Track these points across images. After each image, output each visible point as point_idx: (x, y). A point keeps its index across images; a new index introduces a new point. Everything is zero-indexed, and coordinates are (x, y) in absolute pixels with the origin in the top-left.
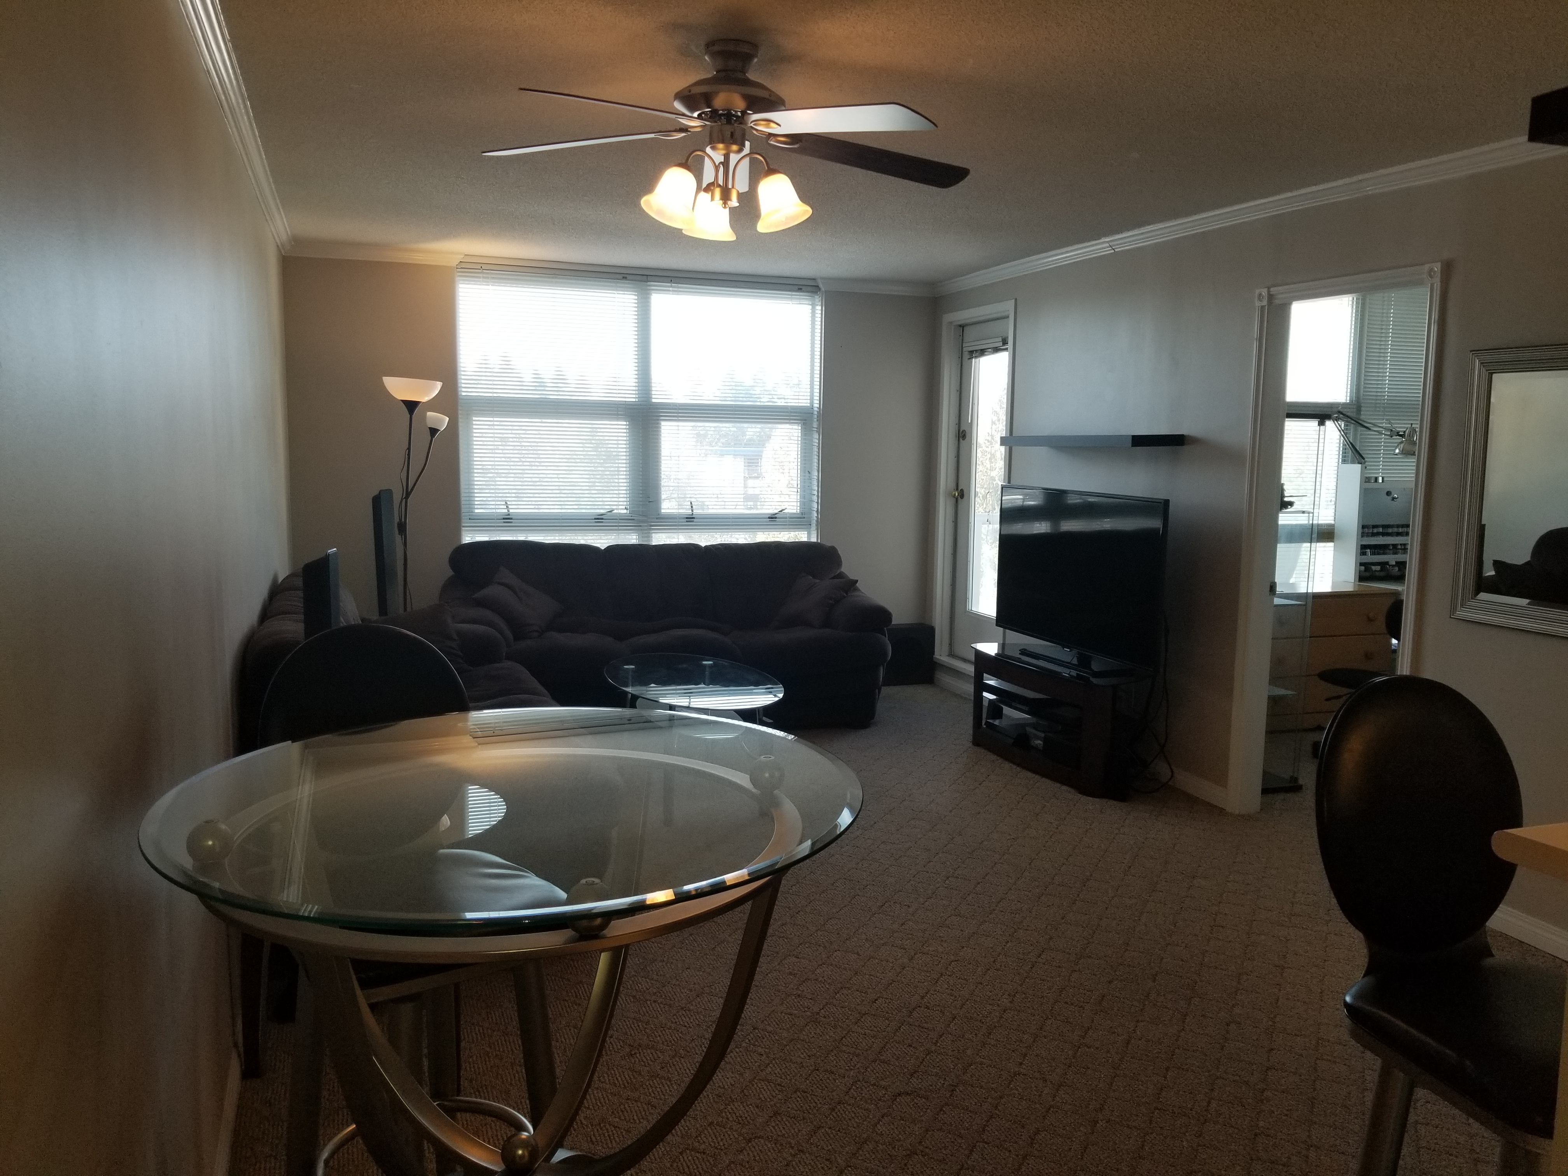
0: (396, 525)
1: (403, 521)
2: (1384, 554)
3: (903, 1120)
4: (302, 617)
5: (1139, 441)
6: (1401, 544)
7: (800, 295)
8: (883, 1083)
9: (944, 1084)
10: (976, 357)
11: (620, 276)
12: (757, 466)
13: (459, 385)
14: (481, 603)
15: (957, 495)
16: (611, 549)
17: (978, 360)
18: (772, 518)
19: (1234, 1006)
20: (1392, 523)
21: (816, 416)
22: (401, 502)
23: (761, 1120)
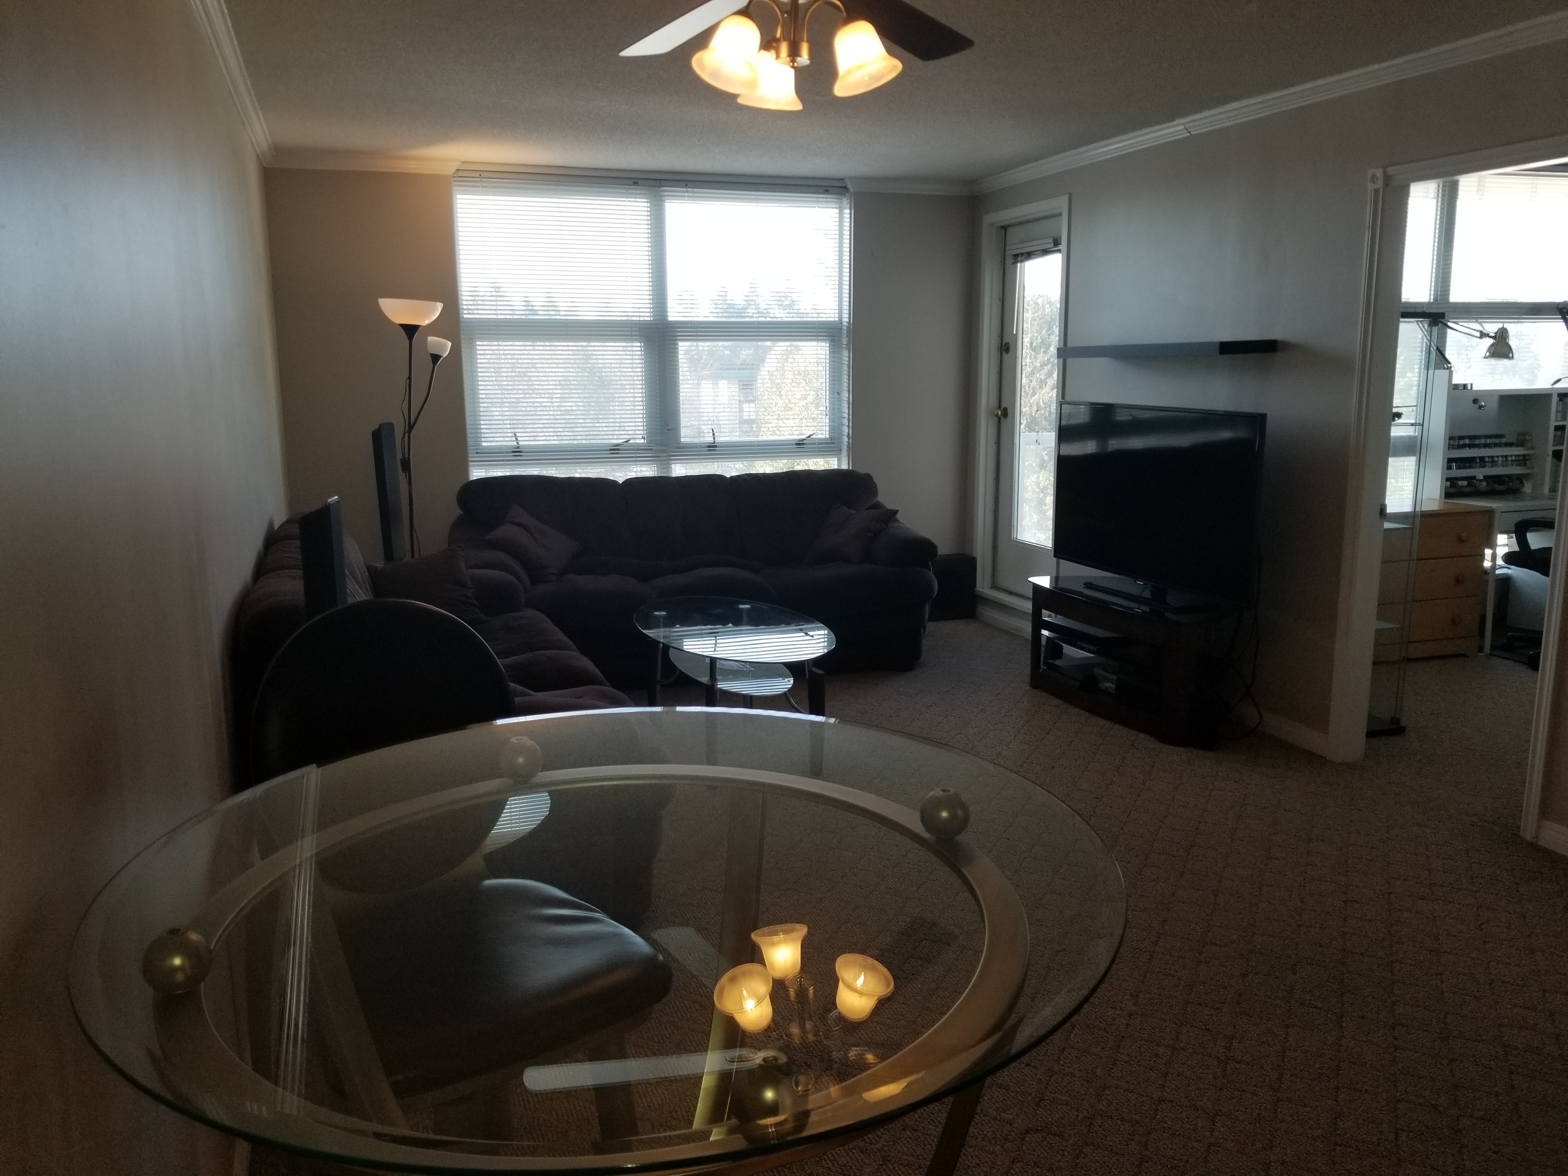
0: (399, 460)
1: (406, 456)
2: (1470, 467)
3: (1038, 1167)
4: (300, 572)
5: (1228, 348)
6: (1488, 457)
7: (826, 198)
8: (1007, 1116)
9: (1077, 1116)
10: (1021, 261)
11: (631, 182)
12: (751, 389)
13: (461, 307)
14: (495, 545)
15: (1000, 413)
16: (629, 482)
17: (1023, 264)
18: (799, 444)
19: (1394, 1003)
20: (1478, 434)
21: (845, 332)
22: (404, 437)
23: (869, 1170)
